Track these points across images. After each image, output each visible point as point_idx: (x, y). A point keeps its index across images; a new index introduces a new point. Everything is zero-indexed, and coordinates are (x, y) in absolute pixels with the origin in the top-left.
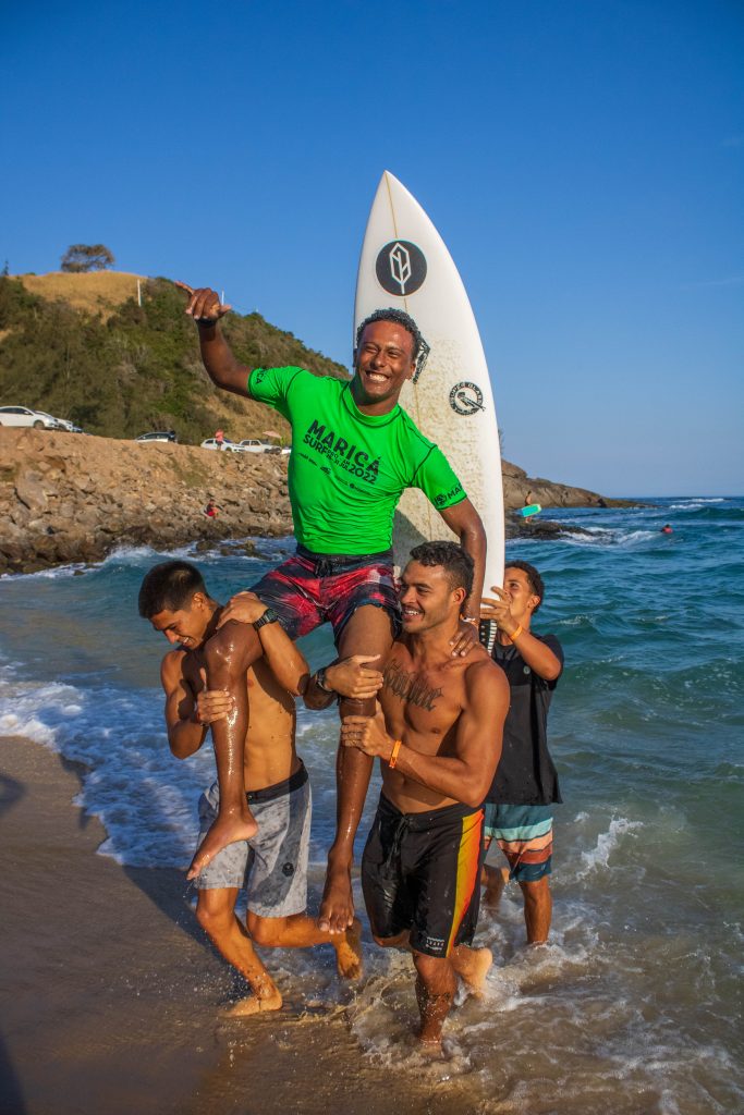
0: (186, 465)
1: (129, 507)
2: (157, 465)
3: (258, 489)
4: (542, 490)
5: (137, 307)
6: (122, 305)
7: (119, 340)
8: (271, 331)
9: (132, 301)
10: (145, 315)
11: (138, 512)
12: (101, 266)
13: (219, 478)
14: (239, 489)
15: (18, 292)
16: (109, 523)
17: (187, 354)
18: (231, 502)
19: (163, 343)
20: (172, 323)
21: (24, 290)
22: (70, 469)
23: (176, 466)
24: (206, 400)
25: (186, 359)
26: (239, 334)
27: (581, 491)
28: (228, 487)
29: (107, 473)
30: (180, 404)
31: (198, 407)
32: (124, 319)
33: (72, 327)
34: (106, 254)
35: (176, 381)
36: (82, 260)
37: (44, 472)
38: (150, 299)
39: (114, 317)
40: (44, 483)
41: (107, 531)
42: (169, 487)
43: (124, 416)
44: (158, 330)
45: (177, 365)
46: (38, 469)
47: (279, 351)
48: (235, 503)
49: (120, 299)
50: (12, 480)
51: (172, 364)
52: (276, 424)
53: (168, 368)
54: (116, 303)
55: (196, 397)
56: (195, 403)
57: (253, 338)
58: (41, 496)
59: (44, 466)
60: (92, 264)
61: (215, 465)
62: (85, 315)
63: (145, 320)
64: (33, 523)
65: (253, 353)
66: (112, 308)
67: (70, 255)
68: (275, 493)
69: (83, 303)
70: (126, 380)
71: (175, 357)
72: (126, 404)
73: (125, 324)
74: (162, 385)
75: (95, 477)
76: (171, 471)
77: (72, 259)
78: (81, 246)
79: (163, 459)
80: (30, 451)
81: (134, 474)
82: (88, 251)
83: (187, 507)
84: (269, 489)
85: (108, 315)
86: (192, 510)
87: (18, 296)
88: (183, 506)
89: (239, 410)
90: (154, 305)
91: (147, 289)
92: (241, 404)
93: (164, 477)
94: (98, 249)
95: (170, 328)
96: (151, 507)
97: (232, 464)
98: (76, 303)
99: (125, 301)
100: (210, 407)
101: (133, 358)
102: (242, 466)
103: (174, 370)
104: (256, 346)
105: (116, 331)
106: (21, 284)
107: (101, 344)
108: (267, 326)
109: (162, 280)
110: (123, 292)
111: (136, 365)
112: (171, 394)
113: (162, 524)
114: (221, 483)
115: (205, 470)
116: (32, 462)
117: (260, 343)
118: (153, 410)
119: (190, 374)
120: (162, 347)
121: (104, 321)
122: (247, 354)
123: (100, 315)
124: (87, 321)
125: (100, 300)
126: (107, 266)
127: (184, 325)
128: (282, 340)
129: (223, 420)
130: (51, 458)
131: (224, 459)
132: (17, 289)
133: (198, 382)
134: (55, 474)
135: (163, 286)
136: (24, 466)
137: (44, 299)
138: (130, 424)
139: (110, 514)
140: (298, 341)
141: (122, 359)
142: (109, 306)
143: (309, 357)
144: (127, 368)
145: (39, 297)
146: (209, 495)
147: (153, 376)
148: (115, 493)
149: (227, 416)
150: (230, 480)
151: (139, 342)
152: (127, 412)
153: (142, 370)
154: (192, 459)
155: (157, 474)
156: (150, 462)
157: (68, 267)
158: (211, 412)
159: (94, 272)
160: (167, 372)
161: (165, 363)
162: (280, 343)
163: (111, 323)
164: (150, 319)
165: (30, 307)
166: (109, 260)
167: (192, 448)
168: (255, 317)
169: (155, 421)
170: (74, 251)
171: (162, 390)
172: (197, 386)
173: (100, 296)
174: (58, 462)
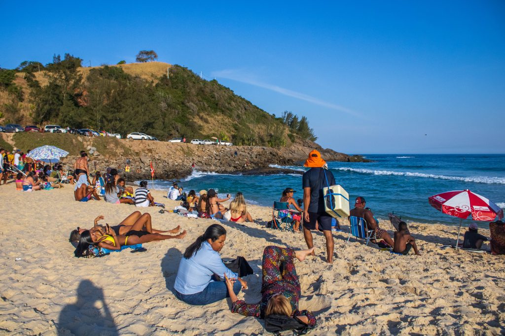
0: (186, 150)
1: (171, 164)
2: (177, 150)
3: (208, 157)
4: (326, 154)
5: (167, 79)
6: (161, 77)
7: (160, 93)
8: (221, 87)
9: (165, 76)
10: (170, 82)
11: (173, 166)
12: (152, 59)
13: (196, 154)
14: (203, 157)
15: (121, 73)
16: (167, 169)
17: (187, 99)
18: (199, 162)
19: (177, 94)
20: (181, 86)
21: (123, 71)
22: (153, 152)
23: (183, 150)
24: (194, 117)
25: (186, 101)
26: (207, 90)
27: (342, 154)
28: (199, 156)
29: (163, 153)
30: (184, 119)
31: (190, 120)
32: (162, 84)
33: (143, 87)
34: (154, 54)
35: (182, 110)
36: (145, 57)
37: (147, 154)
38: (172, 75)
39: (158, 83)
40: (147, 157)
41: (166, 171)
42: (181, 157)
43: (162, 124)
44: (175, 88)
45: (183, 103)
46: (145, 153)
47: (223, 97)
48: (201, 162)
49: (160, 75)
50: (139, 156)
51: (180, 103)
52: (220, 127)
53: (179, 104)
54: (159, 77)
55: (190, 117)
56: (189, 119)
57: (213, 91)
58: (147, 161)
59: (147, 152)
60: (148, 58)
61: (195, 149)
62: (147, 82)
63: (170, 84)
64: (146, 168)
65: (213, 98)
66: (157, 79)
67: (140, 55)
68: (214, 158)
69: (146, 77)
70: (163, 109)
71: (182, 100)
72: (163, 119)
73: (162, 86)
74: (177, 111)
75: (160, 155)
76: (182, 152)
77: (141, 56)
78: (144, 51)
79: (179, 148)
80: (143, 147)
81: (171, 153)
82: (147, 53)
83: (186, 164)
84: (212, 157)
85: (156, 82)
86: (188, 165)
87: (121, 74)
88: (185, 163)
89: (206, 121)
90: (174, 77)
91: (171, 71)
92: (207, 119)
93: (179, 153)
94: (151, 52)
95: (180, 87)
96: (176, 164)
97: (201, 149)
98: (143, 77)
99: (162, 76)
100: (195, 120)
101: (165, 101)
102: (204, 150)
103: (181, 105)
104: (214, 95)
105: (159, 89)
106: (121, 69)
107: (153, 95)
108: (219, 85)
109: (177, 66)
110: (161, 72)
111: (167, 104)
112: (180, 115)
113: (180, 169)
114: (197, 155)
115: (192, 151)
116: (143, 151)
117: (215, 94)
118: (173, 122)
119: (188, 107)
120: (177, 96)
121: (154, 85)
122: (210, 98)
123: (152, 82)
124: (147, 85)
125: (152, 75)
126: (155, 59)
127: (186, 86)
128: (225, 92)
129: (200, 126)
130: (148, 149)
131: (198, 148)
132: (121, 71)
133: (191, 110)
134: (150, 154)
135: (177, 69)
136: (142, 152)
137: (131, 76)
138: (165, 128)
139: (166, 166)
140: (232, 91)
141: (161, 101)
142: (156, 78)
143: (235, 99)
144: (163, 105)
145: (129, 74)
146: (193, 160)
147: (173, 108)
148: (166, 159)
149: (202, 124)
150: (199, 154)
151: (168, 94)
152: (164, 123)
153: (169, 106)
154: (188, 147)
155: (177, 153)
156: (175, 149)
157: (139, 59)
158: (195, 123)
159: (149, 61)
160: (179, 106)
161: (178, 102)
162: (224, 93)
163: (157, 85)
164: (172, 84)
165: (125, 79)
166: (155, 57)
167: (188, 144)
168: (214, 81)
169: (174, 126)
170: (142, 53)
171: (177, 113)
172: (191, 112)
173: (152, 74)
174: (150, 151)
